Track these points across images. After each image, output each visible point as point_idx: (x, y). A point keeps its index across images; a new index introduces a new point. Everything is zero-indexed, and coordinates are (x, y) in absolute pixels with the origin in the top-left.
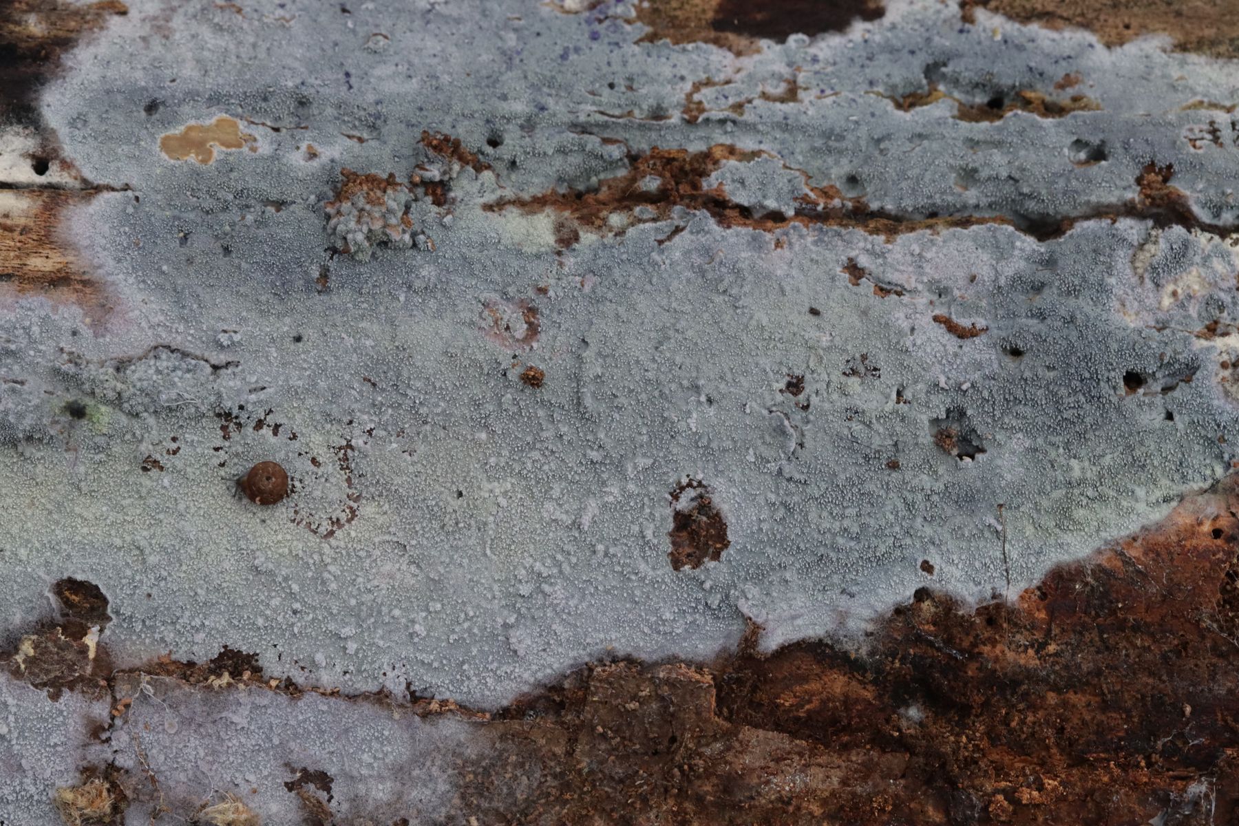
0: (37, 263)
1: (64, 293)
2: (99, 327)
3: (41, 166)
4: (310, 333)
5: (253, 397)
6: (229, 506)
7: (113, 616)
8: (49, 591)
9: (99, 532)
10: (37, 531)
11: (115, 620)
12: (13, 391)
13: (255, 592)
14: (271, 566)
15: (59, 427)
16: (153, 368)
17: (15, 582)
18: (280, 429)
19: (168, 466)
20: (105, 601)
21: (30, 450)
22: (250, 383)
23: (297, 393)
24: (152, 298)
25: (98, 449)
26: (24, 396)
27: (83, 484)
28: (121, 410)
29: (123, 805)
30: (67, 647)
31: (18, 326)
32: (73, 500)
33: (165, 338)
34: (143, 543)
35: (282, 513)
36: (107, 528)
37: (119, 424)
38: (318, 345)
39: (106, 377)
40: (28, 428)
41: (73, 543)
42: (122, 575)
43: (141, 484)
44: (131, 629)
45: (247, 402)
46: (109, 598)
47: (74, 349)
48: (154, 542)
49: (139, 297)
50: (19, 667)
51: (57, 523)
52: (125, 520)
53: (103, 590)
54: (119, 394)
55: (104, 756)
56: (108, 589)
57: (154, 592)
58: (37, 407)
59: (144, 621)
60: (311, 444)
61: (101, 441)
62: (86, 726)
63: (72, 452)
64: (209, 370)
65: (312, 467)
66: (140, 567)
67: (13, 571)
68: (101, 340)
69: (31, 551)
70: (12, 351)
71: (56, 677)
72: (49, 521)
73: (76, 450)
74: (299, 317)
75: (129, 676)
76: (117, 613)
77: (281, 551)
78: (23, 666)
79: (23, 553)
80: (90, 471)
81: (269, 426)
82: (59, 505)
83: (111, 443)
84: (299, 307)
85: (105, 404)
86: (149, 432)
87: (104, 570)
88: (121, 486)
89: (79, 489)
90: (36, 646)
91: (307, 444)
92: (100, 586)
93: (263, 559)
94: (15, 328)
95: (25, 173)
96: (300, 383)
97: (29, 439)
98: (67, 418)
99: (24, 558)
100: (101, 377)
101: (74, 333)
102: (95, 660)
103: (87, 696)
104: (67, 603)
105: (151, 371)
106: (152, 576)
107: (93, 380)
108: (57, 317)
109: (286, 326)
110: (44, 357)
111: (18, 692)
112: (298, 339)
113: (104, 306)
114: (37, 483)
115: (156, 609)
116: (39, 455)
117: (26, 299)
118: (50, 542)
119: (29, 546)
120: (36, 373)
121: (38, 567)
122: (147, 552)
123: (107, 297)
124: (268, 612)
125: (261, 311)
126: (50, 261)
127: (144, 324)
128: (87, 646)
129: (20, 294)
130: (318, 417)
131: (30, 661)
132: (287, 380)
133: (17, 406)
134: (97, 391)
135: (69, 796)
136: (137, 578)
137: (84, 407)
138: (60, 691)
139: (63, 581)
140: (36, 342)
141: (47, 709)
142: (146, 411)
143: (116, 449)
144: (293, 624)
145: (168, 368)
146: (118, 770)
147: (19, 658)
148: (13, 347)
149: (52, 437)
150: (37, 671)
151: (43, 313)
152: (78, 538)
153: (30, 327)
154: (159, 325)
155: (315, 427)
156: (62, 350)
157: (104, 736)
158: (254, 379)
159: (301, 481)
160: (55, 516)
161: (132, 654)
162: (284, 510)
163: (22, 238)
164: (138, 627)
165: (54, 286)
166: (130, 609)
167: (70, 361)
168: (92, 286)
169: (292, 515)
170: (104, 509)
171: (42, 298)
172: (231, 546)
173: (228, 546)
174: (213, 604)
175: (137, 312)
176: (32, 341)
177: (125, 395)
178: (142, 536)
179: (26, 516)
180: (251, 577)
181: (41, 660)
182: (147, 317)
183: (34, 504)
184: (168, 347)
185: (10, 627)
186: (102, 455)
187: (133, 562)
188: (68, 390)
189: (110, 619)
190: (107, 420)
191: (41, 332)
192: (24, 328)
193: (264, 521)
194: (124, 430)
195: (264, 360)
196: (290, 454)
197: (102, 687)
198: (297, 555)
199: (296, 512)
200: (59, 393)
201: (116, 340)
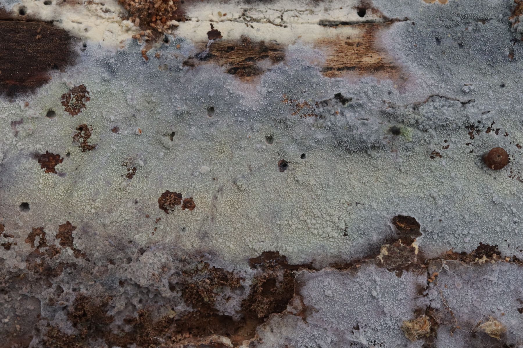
0: (367, 60)
1: (382, 74)
2: (402, 89)
3: (362, 13)
4: (509, 83)
5: (485, 116)
6: (477, 172)
7: (422, 233)
8: (390, 223)
9: (412, 191)
10: (380, 193)
11: (423, 235)
12: (364, 124)
13: (494, 214)
14: (501, 200)
15: (387, 140)
16: (432, 106)
17: (372, 220)
18: (499, 131)
19: (444, 154)
20: (418, 225)
21: (373, 153)
22: (481, 110)
23: (506, 113)
24: (426, 72)
25: (407, 149)
26: (369, 126)
27: (402, 167)
28: (418, 129)
29: (435, 327)
30: (404, 249)
31: (361, 92)
32: (397, 176)
33: (436, 91)
34: (435, 195)
35: (505, 173)
36: (416, 189)
37: (418, 136)
38: (513, 88)
39: (409, 113)
40: (373, 142)
41: (399, 198)
42: (425, 212)
43: (431, 165)
44: (432, 238)
45: (482, 119)
46: (420, 224)
47: (390, 101)
48: (440, 193)
49: (420, 72)
50: (380, 261)
51: (390, 188)
52: (424, 184)
53: (417, 220)
54: (417, 121)
55: (425, 303)
56: (419, 219)
57: (443, 218)
58: (376, 130)
59: (438, 234)
60: (516, 137)
61: (409, 145)
62: (416, 288)
63: (394, 152)
64: (460, 105)
65: (518, 149)
66: (434, 207)
67: (371, 214)
68: (404, 95)
69: (378, 203)
70: (360, 104)
71: (399, 265)
72: (386, 188)
73: (396, 151)
74: (502, 75)
75: (436, 262)
76: (425, 231)
77: (505, 192)
78: (382, 261)
79: (374, 205)
80: (404, 161)
81: (493, 130)
82: (391, 179)
83: (414, 146)
84: (501, 70)
85: (409, 126)
86: (433, 139)
87: (416, 210)
88: (421, 167)
89: (400, 171)
90: (389, 250)
91: (514, 138)
92: (415, 218)
93: (497, 197)
94: (360, 93)
95: (355, 17)
96: (507, 107)
97: (373, 147)
98: (391, 135)
99: (375, 207)
100: (407, 113)
101: (390, 93)
102: (418, 255)
103: (415, 273)
104: (398, 227)
105: (432, 108)
106: (440, 211)
107: (403, 115)
108: (380, 86)
109: (496, 80)
110: (376, 106)
111: (381, 274)
112: (503, 86)
113: (403, 78)
114: (378, 169)
115: (444, 227)
116: (378, 155)
117: (364, 78)
118: (387, 198)
119: (377, 201)
120: (372, 114)
121: (382, 211)
122: (437, 199)
123: (404, 74)
124: (501, 224)
125: (483, 74)
126: (373, 59)
127: (424, 85)
128: (414, 248)
129: (361, 76)
130: (518, 124)
131: (386, 258)
132: (500, 107)
133: (367, 131)
134: (405, 120)
135: (410, 325)
136: (433, 212)
137: (399, 129)
138: (402, 272)
139: (395, 217)
140: (371, 99)
141: (396, 281)
142: (431, 128)
143: (417, 149)
144: (514, 229)
145: (440, 106)
146: (432, 309)
147: (380, 257)
148: (361, 102)
149: (384, 145)
150: (389, 262)
151: (373, 84)
152: (401, 195)
153: (367, 92)
154: (432, 85)
155: (517, 129)
156: (384, 102)
157: (425, 293)
158: (483, 108)
159: (512, 156)
160: (389, 185)
161: (433, 251)
162: (505, 172)
163: (358, 48)
164: (436, 237)
165: (377, 71)
166: (431, 228)
167: (390, 107)
168: (396, 69)
169: (509, 174)
170: (413, 179)
171: (372, 77)
172: (480, 192)
173: (478, 192)
174: (473, 222)
175: (420, 80)
176: (369, 99)
177: (420, 121)
178: (434, 191)
179: (374, 186)
180: (491, 207)
181: (391, 257)
182: (425, 82)
183: (378, 180)
184: (438, 95)
185: (371, 243)
186: (410, 152)
187: (430, 204)
188: (389, 121)
189: (421, 234)
190: (411, 134)
191: (373, 94)
192: (364, 92)
193: (495, 178)
194: (420, 139)
195: (486, 98)
196: (506, 143)
197: (423, 268)
198: (514, 194)
199: (511, 172)
200: (386, 123)
201: (411, 94)
